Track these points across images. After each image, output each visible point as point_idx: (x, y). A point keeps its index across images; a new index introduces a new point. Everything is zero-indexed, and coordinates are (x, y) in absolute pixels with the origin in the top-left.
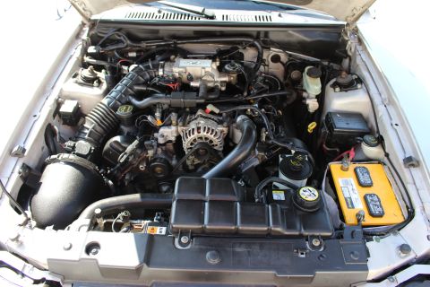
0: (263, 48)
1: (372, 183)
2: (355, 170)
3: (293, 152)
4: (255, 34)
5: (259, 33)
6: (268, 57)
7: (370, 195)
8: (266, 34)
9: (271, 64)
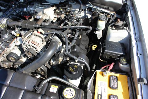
1: (117, 87)
2: (110, 77)
3: (76, 61)
7: (114, 96)
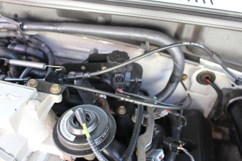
0: (187, 57)
4: (173, 29)
5: (181, 27)
6: (193, 71)
8: (198, 31)
9: (196, 85)
